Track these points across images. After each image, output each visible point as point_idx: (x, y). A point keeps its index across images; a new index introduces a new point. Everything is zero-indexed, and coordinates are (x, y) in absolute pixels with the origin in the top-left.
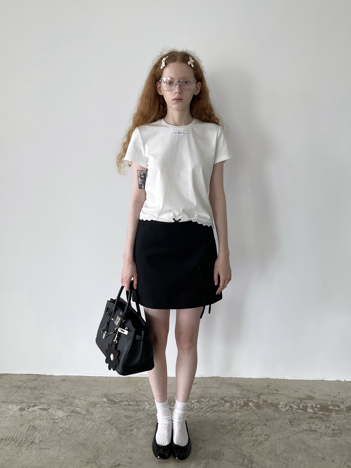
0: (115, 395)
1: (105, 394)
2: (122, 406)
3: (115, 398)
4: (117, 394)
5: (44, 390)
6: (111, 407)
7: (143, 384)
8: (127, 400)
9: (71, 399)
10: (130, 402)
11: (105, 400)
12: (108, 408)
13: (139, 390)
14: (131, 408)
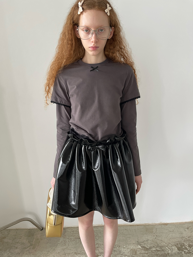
0: (144, 242)
1: (138, 242)
2: (153, 252)
3: (145, 245)
4: (145, 241)
5: (97, 241)
6: (147, 254)
7: (156, 231)
8: (154, 246)
9: (118, 248)
10: (156, 247)
11: (140, 247)
12: (145, 254)
13: (157, 236)
14: (159, 253)
